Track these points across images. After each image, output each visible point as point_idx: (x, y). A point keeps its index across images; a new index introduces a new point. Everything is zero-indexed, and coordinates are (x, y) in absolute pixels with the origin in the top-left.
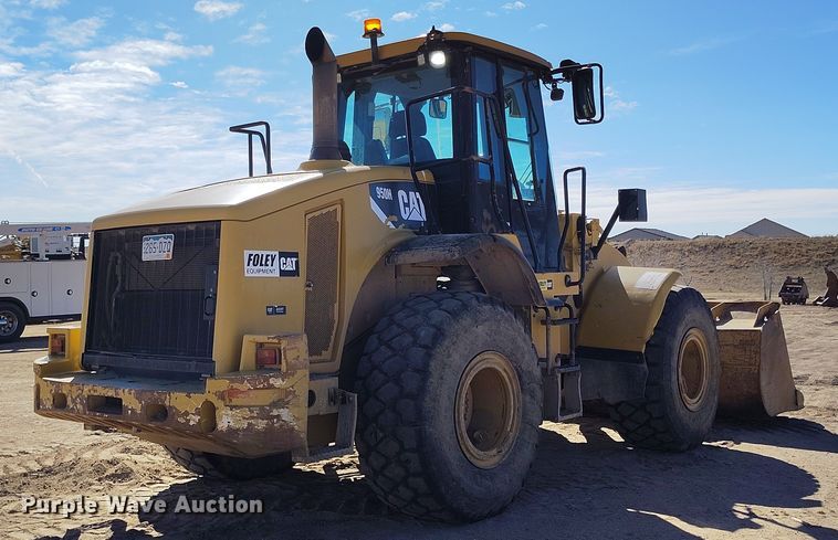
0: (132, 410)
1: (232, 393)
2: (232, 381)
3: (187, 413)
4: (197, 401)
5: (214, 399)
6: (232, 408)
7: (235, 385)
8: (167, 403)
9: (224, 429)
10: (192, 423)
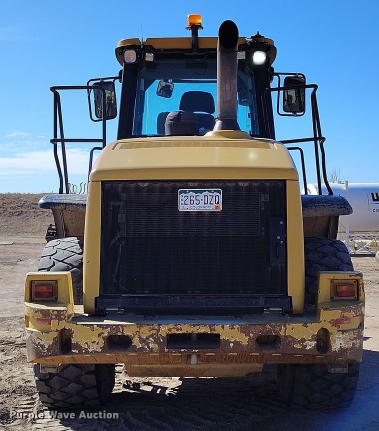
0: (235, 343)
1: (343, 320)
2: (343, 311)
3: (303, 340)
4: (313, 329)
5: (328, 326)
6: (343, 332)
7: (346, 314)
8: (282, 333)
9: (337, 350)
10: (308, 348)
